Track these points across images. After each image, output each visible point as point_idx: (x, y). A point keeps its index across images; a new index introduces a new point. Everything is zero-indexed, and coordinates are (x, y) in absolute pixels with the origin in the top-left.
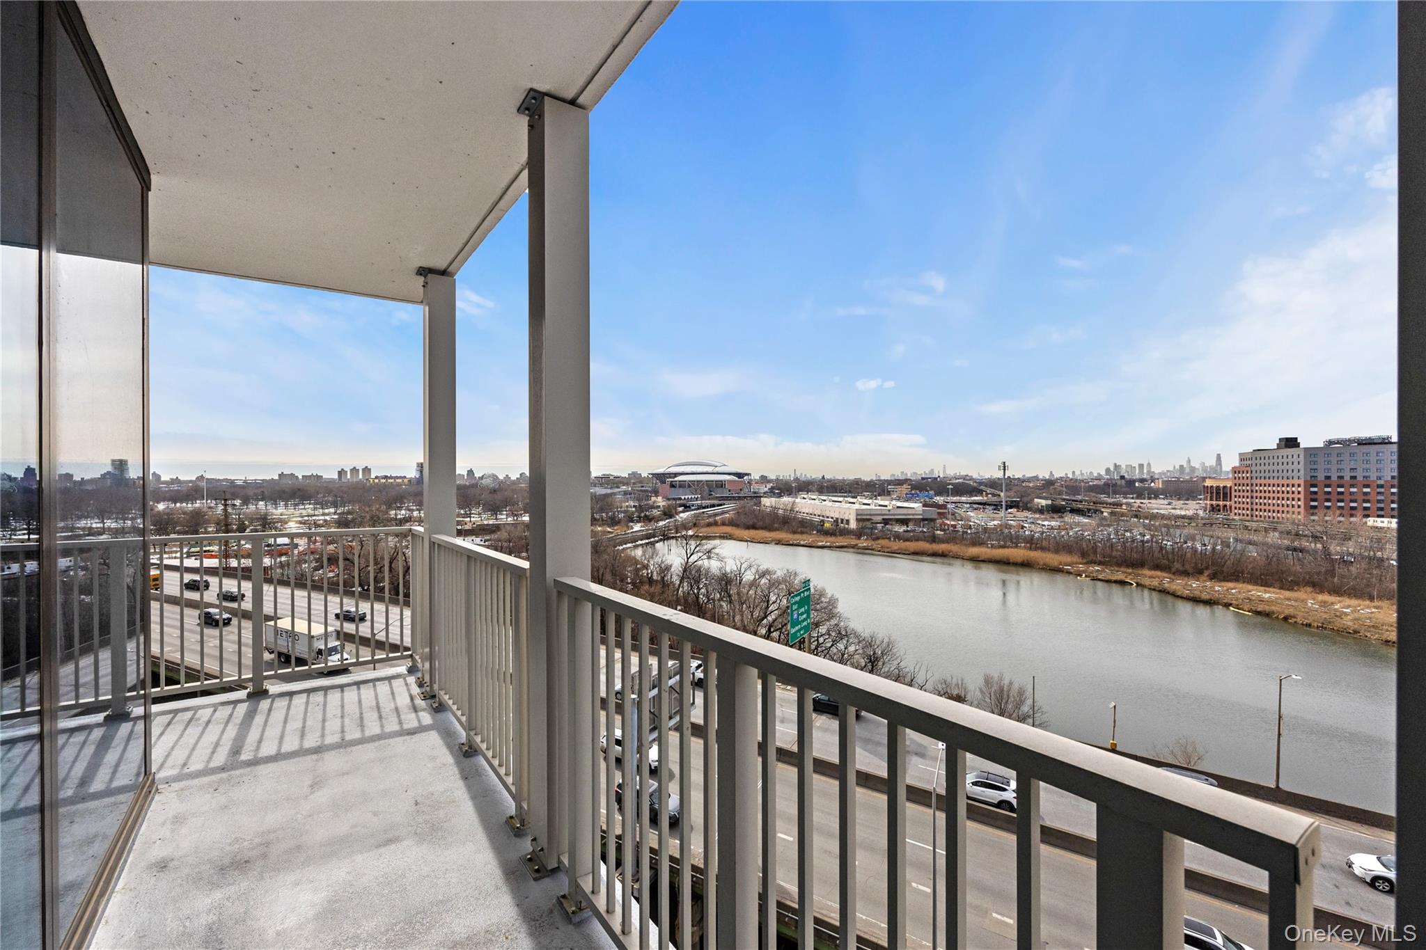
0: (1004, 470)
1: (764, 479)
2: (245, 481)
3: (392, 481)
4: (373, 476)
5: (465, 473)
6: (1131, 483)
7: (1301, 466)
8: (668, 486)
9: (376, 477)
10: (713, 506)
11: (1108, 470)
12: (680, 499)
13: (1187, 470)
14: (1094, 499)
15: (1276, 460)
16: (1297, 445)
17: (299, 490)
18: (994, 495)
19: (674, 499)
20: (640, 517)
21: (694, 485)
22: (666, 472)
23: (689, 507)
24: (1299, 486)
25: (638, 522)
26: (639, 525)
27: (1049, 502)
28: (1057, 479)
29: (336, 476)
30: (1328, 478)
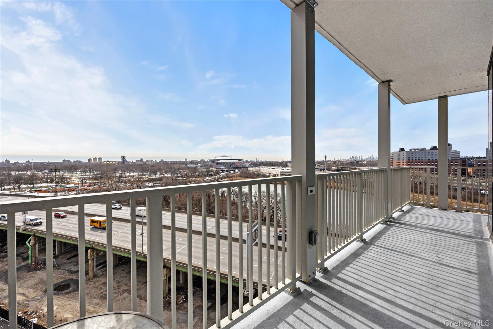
0: (325, 158)
1: (247, 161)
2: (48, 163)
3: (112, 162)
4: (103, 161)
5: (140, 160)
6: (358, 162)
7: (406, 157)
8: (216, 164)
9: (104, 161)
10: (232, 171)
11: (350, 158)
12: (221, 168)
13: (372, 158)
14: (349, 167)
15: (399, 155)
16: (404, 150)
17: (73, 166)
18: (319, 166)
19: (219, 168)
20: (208, 175)
21: (225, 163)
22: (215, 159)
23: (224, 171)
24: (405, 162)
25: (208, 176)
26: (208, 177)
27: (336, 168)
28: (337, 161)
29: (87, 161)
30: (412, 160)
